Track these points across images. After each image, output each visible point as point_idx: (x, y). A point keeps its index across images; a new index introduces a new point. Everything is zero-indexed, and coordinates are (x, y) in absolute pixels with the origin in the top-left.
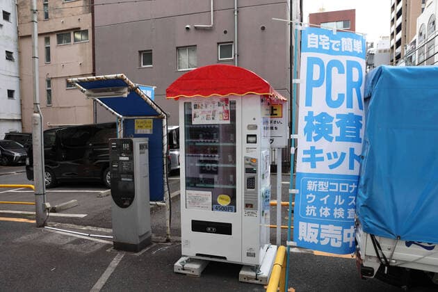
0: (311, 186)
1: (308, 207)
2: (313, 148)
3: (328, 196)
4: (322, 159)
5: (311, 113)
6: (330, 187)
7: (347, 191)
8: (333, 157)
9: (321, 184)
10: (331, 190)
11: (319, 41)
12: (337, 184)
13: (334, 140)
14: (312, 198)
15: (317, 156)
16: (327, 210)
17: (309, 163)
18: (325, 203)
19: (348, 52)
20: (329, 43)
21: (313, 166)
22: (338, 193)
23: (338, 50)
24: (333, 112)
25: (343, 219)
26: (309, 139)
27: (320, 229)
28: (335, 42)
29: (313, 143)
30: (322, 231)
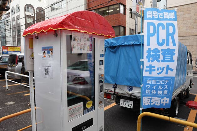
0: (149, 81)
1: (147, 90)
2: (151, 65)
3: (156, 86)
4: (154, 70)
5: (149, 49)
6: (157, 82)
7: (164, 83)
8: (159, 69)
9: (153, 81)
10: (157, 83)
11: (153, 14)
12: (160, 81)
13: (160, 61)
14: (149, 86)
15: (152, 69)
16: (155, 91)
17: (149, 72)
18: (154, 88)
19: (167, 18)
20: (157, 15)
21: (150, 73)
22: (160, 85)
23: (162, 18)
24: (160, 48)
25: (161, 95)
26: (149, 61)
27: (151, 99)
28: (160, 14)
29: (151, 63)
30: (152, 99)
